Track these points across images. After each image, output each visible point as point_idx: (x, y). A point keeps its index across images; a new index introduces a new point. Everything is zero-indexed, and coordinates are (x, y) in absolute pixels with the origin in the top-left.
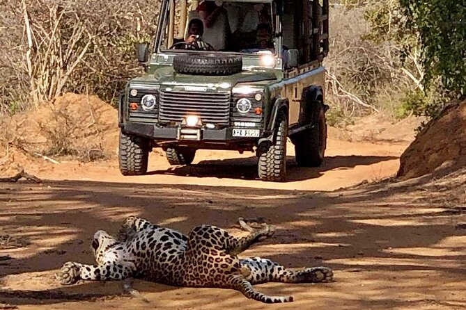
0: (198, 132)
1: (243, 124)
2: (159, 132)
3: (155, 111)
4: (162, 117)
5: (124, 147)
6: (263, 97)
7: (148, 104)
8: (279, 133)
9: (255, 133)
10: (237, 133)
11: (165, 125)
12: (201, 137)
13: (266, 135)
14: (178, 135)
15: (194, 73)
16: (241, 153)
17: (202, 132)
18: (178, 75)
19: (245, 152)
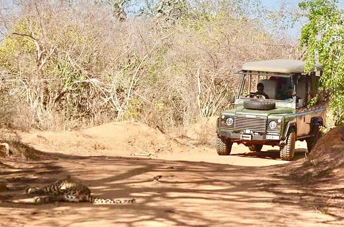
0: (250, 136)
1: (272, 134)
2: (233, 136)
3: (232, 126)
4: (235, 129)
5: (218, 142)
6: (282, 122)
7: (229, 122)
8: (289, 138)
9: (277, 138)
10: (268, 137)
11: (236, 132)
12: (252, 139)
13: (283, 139)
14: (241, 137)
15: (252, 109)
16: (273, 146)
17: (252, 136)
18: (245, 110)
19: (275, 146)
